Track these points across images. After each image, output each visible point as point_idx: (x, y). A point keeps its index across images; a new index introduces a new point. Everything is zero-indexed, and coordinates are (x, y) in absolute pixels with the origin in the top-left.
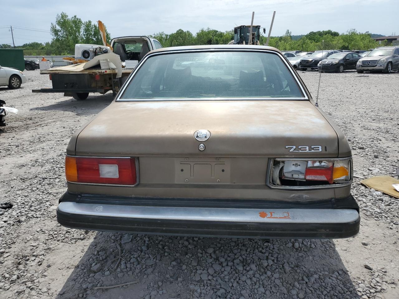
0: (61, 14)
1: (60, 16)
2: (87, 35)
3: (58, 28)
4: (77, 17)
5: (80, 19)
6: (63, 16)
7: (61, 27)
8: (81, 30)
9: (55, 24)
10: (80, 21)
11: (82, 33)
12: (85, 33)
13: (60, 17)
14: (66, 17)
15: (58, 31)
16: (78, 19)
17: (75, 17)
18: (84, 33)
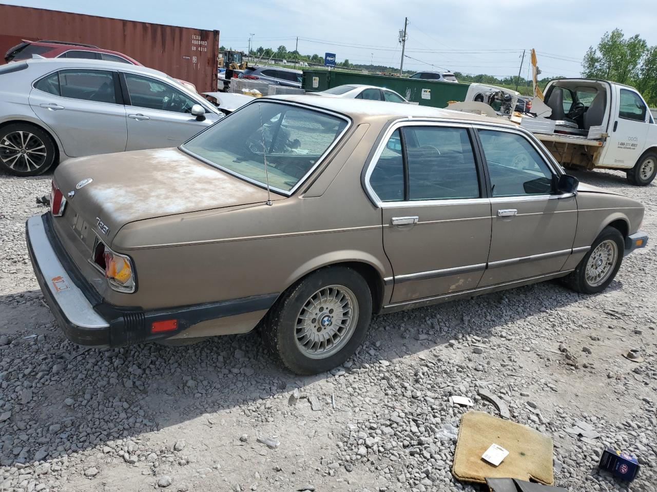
0: (613, 33)
1: (611, 34)
2: (648, 70)
3: (599, 55)
4: (639, 38)
5: (644, 41)
6: (616, 35)
7: (604, 55)
8: (640, 61)
9: (595, 47)
10: (644, 45)
11: (639, 66)
12: (644, 67)
13: (609, 37)
14: (619, 37)
15: (597, 60)
16: (640, 41)
17: (637, 37)
18: (642, 66)
